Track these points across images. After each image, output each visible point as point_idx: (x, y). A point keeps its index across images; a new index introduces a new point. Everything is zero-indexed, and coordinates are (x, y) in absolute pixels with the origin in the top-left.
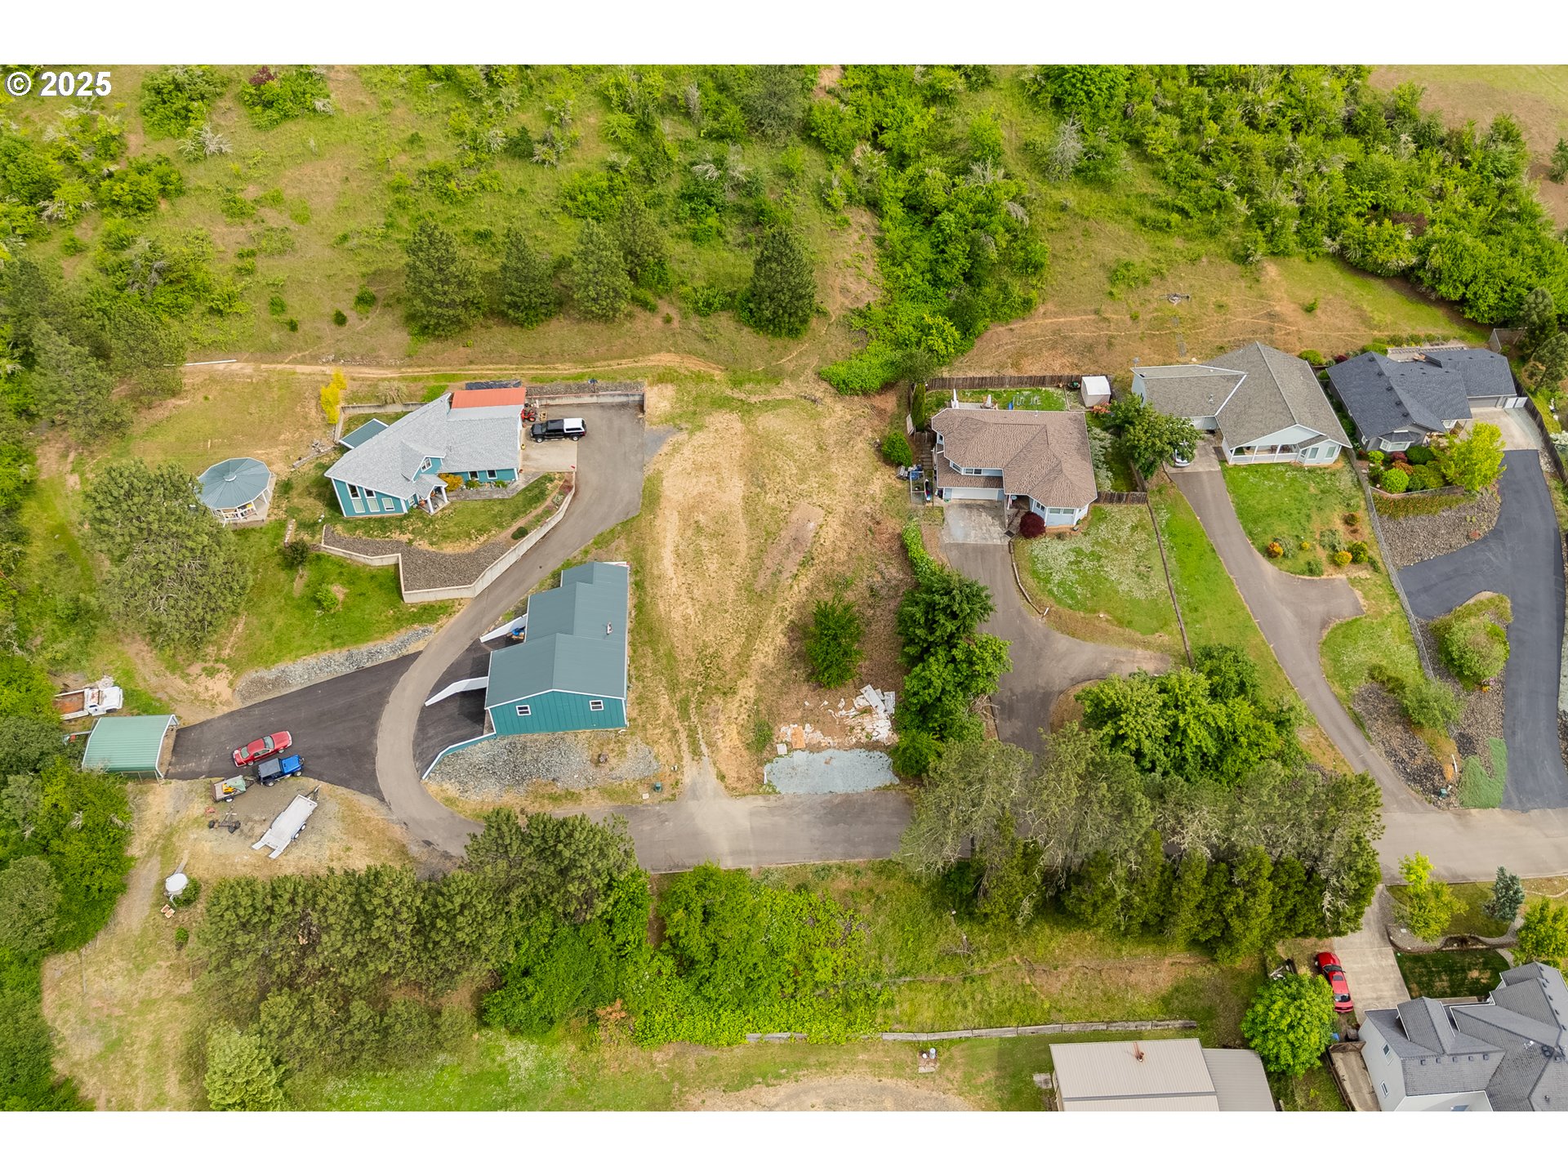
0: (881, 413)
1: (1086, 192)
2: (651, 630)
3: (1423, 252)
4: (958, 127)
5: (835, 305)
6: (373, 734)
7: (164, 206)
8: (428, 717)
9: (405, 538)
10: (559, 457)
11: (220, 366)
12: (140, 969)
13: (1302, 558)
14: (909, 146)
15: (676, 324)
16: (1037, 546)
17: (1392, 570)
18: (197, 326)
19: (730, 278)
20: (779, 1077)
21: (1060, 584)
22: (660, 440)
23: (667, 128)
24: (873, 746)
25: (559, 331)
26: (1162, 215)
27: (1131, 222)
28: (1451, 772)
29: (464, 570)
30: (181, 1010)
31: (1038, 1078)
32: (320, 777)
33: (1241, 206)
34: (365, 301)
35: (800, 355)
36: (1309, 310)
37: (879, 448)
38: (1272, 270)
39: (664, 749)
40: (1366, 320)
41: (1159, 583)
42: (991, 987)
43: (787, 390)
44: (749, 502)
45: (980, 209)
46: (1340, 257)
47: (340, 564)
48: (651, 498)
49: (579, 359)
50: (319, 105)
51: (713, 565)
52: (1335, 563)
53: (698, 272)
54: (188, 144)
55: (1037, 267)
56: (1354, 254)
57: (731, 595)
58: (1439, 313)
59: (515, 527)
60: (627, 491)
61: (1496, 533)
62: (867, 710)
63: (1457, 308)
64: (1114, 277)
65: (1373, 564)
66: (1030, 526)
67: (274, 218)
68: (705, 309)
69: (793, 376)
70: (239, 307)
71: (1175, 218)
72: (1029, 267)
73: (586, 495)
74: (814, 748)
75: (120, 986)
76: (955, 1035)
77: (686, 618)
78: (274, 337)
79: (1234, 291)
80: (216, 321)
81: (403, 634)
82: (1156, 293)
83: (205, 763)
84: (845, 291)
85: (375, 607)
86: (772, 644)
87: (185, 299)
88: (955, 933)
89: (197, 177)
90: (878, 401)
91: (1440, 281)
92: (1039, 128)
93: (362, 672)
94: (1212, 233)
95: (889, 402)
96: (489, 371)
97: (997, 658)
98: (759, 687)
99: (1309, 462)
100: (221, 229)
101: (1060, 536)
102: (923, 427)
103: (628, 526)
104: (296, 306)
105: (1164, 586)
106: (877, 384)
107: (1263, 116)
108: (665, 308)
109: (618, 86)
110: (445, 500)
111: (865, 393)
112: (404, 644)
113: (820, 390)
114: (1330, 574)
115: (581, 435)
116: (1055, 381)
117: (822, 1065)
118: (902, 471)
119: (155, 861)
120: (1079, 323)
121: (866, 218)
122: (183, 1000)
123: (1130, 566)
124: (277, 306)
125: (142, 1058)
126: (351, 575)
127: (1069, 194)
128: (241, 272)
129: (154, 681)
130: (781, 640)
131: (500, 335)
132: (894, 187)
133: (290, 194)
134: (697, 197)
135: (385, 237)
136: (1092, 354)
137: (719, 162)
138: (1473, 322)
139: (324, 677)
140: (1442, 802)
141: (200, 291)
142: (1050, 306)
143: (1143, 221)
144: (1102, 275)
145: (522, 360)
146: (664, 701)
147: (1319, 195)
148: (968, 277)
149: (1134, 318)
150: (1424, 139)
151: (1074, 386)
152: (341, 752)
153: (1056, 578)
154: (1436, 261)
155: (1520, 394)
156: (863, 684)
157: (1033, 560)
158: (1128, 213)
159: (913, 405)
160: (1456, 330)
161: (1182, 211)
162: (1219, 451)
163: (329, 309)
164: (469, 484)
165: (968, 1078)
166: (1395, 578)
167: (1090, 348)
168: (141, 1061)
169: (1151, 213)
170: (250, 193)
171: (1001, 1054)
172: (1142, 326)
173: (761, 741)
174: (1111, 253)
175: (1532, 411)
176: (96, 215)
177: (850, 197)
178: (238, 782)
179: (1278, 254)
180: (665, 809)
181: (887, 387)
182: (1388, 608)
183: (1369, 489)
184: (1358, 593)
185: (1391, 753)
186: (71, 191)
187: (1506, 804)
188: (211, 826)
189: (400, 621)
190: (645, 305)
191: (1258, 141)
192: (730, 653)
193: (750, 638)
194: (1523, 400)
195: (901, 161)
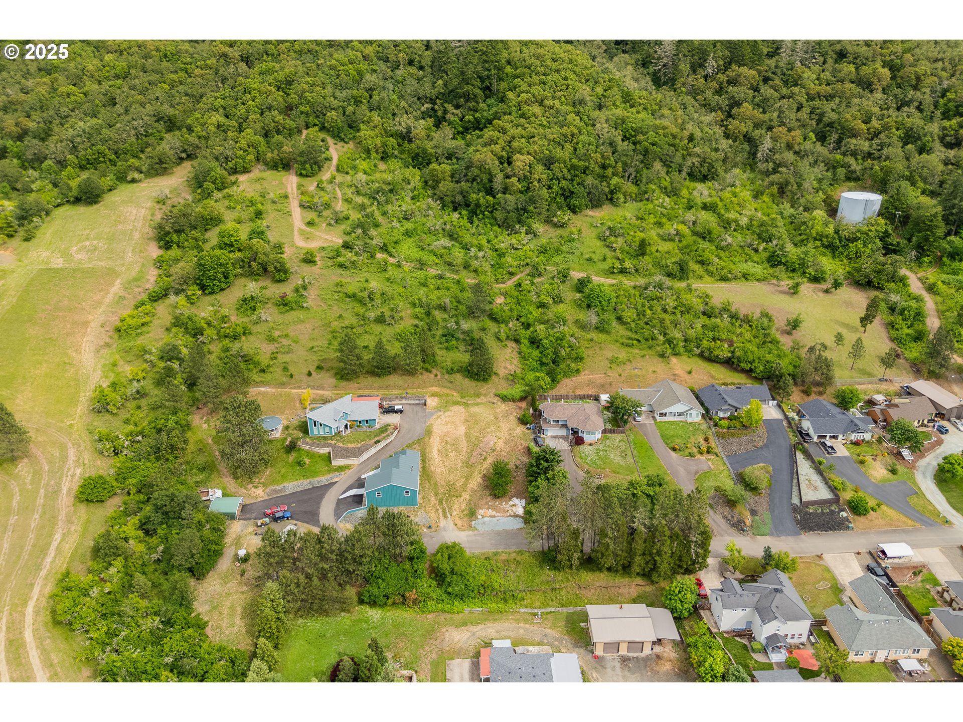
0: (520, 408)
1: (600, 335)
2: (428, 475)
3: (733, 352)
4: (550, 315)
5: (502, 372)
6: (319, 507)
7: (243, 338)
8: (339, 502)
9: (333, 442)
10: (393, 419)
11: (263, 389)
12: (226, 583)
13: (687, 451)
14: (530, 321)
15: (439, 377)
16: (581, 448)
17: (724, 457)
18: (255, 376)
19: (461, 362)
20: (478, 623)
21: (591, 460)
22: (432, 414)
23: (438, 314)
24: (516, 516)
25: (394, 379)
26: (630, 341)
27: (618, 344)
28: (748, 522)
29: (356, 453)
30: (242, 597)
31: (582, 624)
32: (298, 520)
33: (661, 338)
34: (319, 368)
35: (489, 389)
36: (690, 373)
37: (519, 419)
38: (674, 360)
39: (433, 515)
40: (713, 377)
41: (630, 459)
42: (563, 593)
43: (483, 399)
44: (467, 435)
45: (558, 339)
46: (701, 356)
47: (307, 452)
48: (429, 432)
49: (401, 387)
50: (305, 305)
51: (453, 455)
52: (701, 453)
53: (448, 360)
54: (255, 317)
55: (581, 359)
56: (707, 354)
57: (460, 465)
58: (742, 376)
59: (375, 440)
60: (419, 430)
61: (766, 446)
62: (514, 505)
63: (749, 372)
64: (612, 362)
65: (716, 454)
66: (579, 441)
67: (285, 342)
68: (451, 371)
69: (485, 395)
70: (271, 369)
71: (635, 342)
72: (579, 359)
73: (403, 431)
74: (491, 516)
75: (218, 588)
76: (549, 610)
77: (442, 472)
78: (284, 379)
79: (659, 366)
80: (262, 374)
81: (331, 475)
82: (628, 367)
83: (253, 515)
84: (505, 368)
85: (320, 466)
86: (476, 481)
87: (251, 366)
88: (548, 574)
89: (256, 329)
90: (519, 404)
91: (740, 362)
92: (582, 315)
93: (314, 488)
94: (650, 348)
95: (524, 405)
96: (367, 392)
97: (565, 477)
98: (470, 496)
99: (689, 420)
100: (265, 345)
101: (591, 445)
102: (535, 410)
103: (419, 441)
104: (292, 370)
105: (632, 460)
106: (518, 397)
107: (669, 309)
108: (434, 371)
109: (419, 299)
110: (349, 431)
111: (514, 401)
112: (331, 478)
113: (496, 399)
114: (698, 456)
115: (401, 412)
116: (589, 397)
117: (495, 620)
118: (528, 426)
119: (233, 548)
120: (598, 378)
121: (514, 345)
122: (243, 593)
123: (619, 454)
124: (285, 369)
125: (226, 611)
126: (311, 455)
127: (594, 335)
128: (272, 359)
129: (234, 490)
130: (480, 480)
131: (371, 380)
132: (524, 334)
133: (291, 334)
134: (449, 335)
135: (328, 348)
136: (603, 387)
137: (457, 323)
138: (755, 378)
139: (299, 489)
140: (745, 533)
141: (257, 364)
142: (587, 372)
143: (622, 344)
144: (607, 362)
145: (380, 388)
146: (433, 499)
147: (691, 333)
148: (554, 362)
149: (620, 375)
150: (734, 317)
151: (597, 399)
152: (306, 512)
153: (589, 458)
154: (737, 354)
155: (774, 399)
156: (512, 497)
157: (580, 453)
158: (617, 341)
159: (533, 404)
160: (749, 381)
161: (639, 341)
162: (654, 417)
163: (306, 371)
164: (358, 426)
165: (554, 624)
166: (725, 459)
167: (603, 386)
168: (225, 612)
169: (625, 340)
170: (276, 334)
171: (567, 617)
172: (623, 378)
173: (472, 514)
174: (610, 354)
175: (779, 406)
176: (217, 342)
177: (508, 337)
178: (267, 520)
179: (676, 354)
180: (433, 534)
181: (522, 399)
182: (722, 468)
183: (713, 428)
184: (710, 463)
185: (725, 517)
186: (209, 332)
187: (771, 534)
188: (256, 534)
189: (329, 471)
190: (427, 370)
191: (666, 316)
192: (459, 484)
193: (467, 479)
194: (775, 402)
195: (527, 326)
